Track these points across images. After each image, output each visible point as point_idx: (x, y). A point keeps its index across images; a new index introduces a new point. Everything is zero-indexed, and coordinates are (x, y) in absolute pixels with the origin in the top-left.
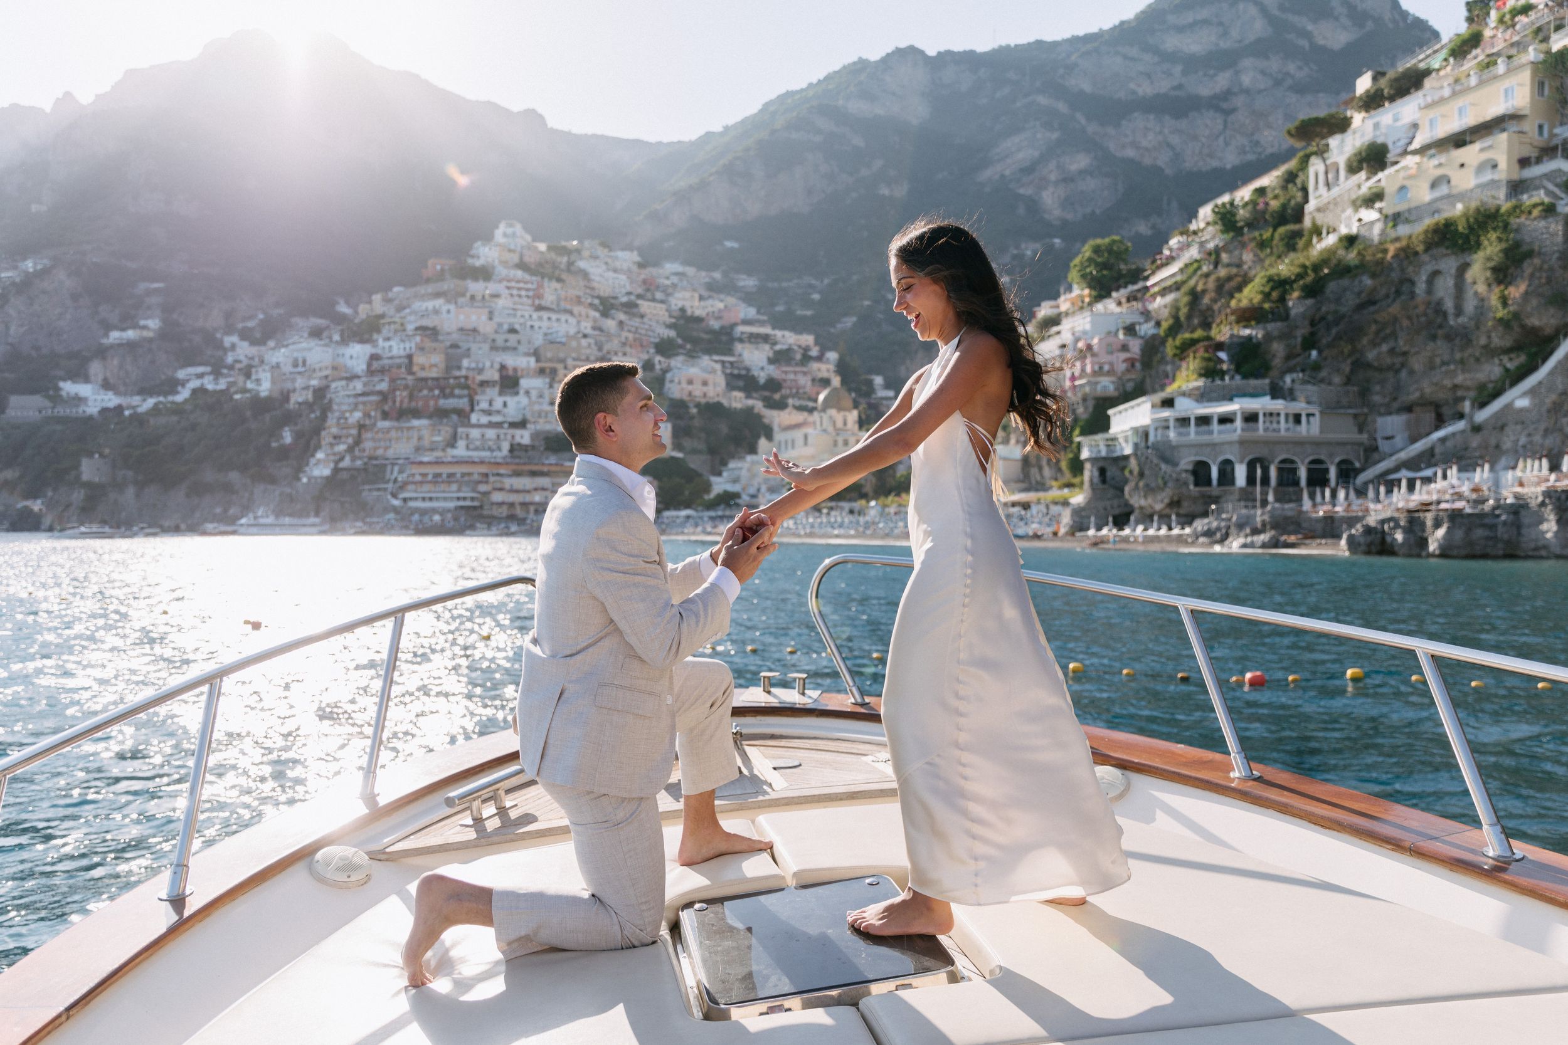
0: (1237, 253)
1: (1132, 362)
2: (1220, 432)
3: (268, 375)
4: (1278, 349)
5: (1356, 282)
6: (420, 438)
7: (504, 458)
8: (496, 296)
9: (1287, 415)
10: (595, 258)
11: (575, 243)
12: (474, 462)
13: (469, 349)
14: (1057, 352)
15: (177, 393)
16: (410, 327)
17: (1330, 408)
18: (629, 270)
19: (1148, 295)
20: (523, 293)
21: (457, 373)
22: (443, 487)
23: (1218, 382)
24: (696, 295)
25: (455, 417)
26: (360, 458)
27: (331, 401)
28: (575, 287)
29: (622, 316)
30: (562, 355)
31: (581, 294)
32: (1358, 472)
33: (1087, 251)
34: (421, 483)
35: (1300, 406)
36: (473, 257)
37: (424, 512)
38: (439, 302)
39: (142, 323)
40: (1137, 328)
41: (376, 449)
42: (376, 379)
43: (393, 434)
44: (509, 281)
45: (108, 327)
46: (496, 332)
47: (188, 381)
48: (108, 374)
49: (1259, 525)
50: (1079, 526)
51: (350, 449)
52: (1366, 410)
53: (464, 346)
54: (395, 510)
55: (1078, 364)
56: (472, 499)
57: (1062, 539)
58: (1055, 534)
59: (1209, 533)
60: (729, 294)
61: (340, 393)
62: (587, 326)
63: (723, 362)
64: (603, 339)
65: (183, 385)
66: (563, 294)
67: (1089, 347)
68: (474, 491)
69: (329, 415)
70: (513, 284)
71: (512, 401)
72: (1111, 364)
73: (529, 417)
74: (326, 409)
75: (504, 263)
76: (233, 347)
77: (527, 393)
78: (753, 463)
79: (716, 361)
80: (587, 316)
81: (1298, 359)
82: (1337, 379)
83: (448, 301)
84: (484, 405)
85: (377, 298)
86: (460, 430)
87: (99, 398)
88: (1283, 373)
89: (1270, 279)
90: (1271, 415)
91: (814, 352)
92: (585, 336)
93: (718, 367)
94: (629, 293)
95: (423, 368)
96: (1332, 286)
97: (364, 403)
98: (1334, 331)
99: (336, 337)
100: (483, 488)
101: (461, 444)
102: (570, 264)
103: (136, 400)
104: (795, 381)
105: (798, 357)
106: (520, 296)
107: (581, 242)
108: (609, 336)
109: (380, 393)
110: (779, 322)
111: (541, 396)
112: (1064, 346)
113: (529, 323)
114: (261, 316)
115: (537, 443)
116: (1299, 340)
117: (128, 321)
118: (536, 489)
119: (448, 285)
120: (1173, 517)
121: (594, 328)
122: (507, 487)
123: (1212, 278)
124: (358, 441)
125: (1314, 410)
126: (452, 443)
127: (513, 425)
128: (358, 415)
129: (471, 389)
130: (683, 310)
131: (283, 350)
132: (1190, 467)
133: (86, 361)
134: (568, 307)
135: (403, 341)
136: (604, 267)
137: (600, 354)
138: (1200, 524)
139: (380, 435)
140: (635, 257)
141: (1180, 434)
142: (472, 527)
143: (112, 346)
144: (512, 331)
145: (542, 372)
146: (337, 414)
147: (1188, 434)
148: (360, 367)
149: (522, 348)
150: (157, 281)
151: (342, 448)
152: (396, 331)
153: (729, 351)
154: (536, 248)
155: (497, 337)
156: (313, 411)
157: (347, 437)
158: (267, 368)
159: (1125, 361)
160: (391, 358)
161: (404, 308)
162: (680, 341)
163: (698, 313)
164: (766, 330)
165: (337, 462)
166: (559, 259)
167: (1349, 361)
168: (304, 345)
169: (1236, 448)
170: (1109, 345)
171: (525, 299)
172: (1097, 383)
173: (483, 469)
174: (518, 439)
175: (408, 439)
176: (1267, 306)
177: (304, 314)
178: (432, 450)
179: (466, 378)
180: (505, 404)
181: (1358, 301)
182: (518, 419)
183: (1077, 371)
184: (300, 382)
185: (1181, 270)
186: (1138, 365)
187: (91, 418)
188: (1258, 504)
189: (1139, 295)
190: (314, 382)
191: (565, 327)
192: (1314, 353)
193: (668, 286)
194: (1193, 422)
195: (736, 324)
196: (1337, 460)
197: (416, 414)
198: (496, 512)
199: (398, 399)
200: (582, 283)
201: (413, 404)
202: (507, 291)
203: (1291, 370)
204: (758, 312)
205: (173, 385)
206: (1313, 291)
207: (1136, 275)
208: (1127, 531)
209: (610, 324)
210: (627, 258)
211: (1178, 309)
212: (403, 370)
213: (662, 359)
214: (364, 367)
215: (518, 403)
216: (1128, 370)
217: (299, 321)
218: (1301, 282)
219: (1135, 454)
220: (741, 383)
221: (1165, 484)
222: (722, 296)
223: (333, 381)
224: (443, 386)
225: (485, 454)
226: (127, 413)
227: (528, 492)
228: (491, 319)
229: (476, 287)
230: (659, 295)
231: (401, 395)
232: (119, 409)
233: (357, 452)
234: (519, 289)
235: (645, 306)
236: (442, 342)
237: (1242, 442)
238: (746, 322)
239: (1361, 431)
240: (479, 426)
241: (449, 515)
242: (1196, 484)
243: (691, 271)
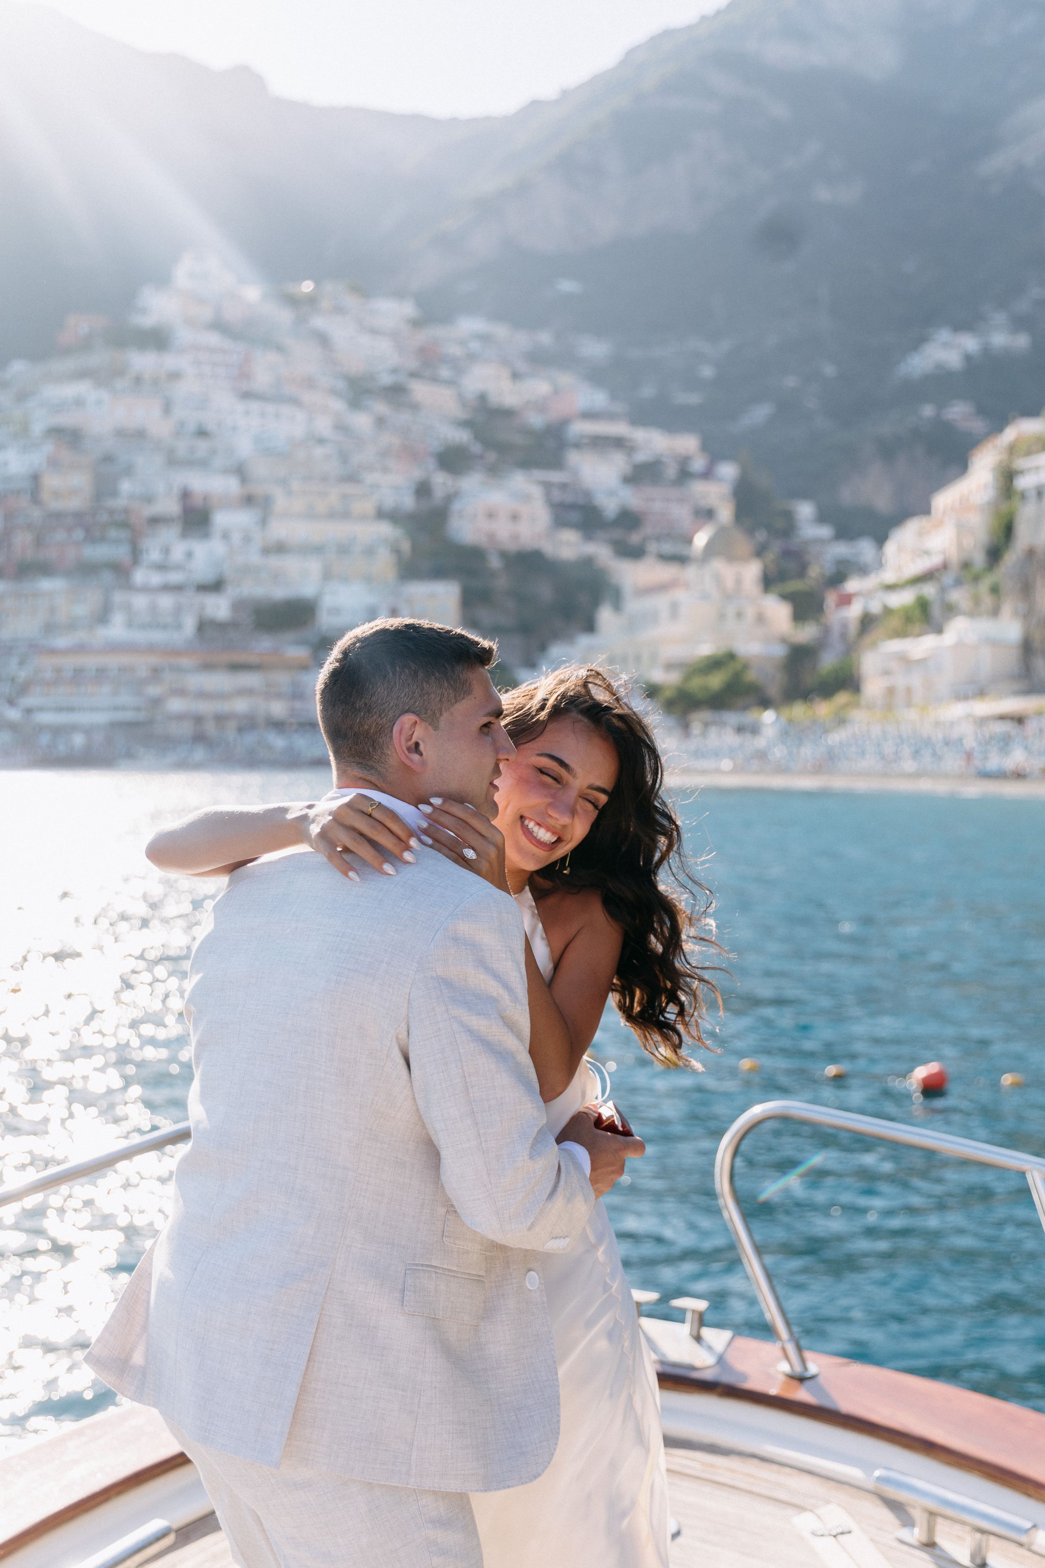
6: (52, 610)
7: (188, 641)
8: (176, 375)
10: (339, 310)
12: (139, 651)
13: (131, 464)
16: (38, 428)
18: (398, 332)
20: (220, 370)
21: (111, 503)
22: (90, 689)
24: (507, 373)
25: (107, 577)
28: (305, 362)
29: (381, 407)
30: (282, 473)
34: (54, 682)
36: (139, 311)
37: (57, 731)
38: (83, 387)
43: (10, 602)
44: (198, 351)
46: (176, 435)
53: (124, 459)
54: (13, 727)
56: (136, 709)
62: (323, 426)
63: (549, 484)
64: (349, 445)
66: (286, 372)
68: (139, 695)
70: (204, 356)
71: (200, 548)
73: (228, 575)
75: (191, 322)
77: (226, 536)
79: (536, 483)
80: (325, 409)
83: (100, 386)
86: (116, 596)
91: (698, 464)
92: (321, 441)
93: (537, 492)
94: (396, 371)
95: (57, 494)
101: (118, 619)
102: (299, 322)
104: (666, 510)
105: (672, 472)
106: (216, 376)
107: (317, 282)
108: (360, 441)
110: (645, 410)
111: (247, 540)
113: (230, 421)
115: (241, 619)
118: (238, 693)
119: (98, 358)
121: (337, 429)
122: (193, 689)
126: (103, 617)
127: (203, 587)
129: (134, 529)
130: (482, 398)
134: (294, 393)
135: (25, 451)
136: (356, 327)
137: (345, 471)
140: (408, 309)
145: (249, 500)
149: (219, 462)
152: (15, 436)
153: (559, 465)
154: (241, 295)
155: (177, 443)
162: (477, 448)
163: (510, 402)
164: (618, 428)
166: (281, 314)
171: (224, 382)
173: (152, 660)
174: (210, 612)
175: (33, 611)
178: (72, 628)
179: (127, 511)
182: (210, 577)
191: (286, 426)
193: (459, 358)
195: (569, 420)
197: (45, 569)
198: (172, 729)
199: (18, 546)
200: (319, 353)
201: (40, 556)
202: (194, 368)
209: (362, 421)
210: (394, 312)
212: (26, 499)
213: (447, 478)
215: (211, 551)
220: (577, 519)
224: (89, 525)
225: (157, 636)
228: (167, 413)
229: (144, 361)
230: (445, 372)
231: (22, 539)
234: (214, 364)
235: (420, 391)
236: (88, 453)
238: (589, 415)
240: (146, 589)
241: (98, 736)
243: (501, 331)
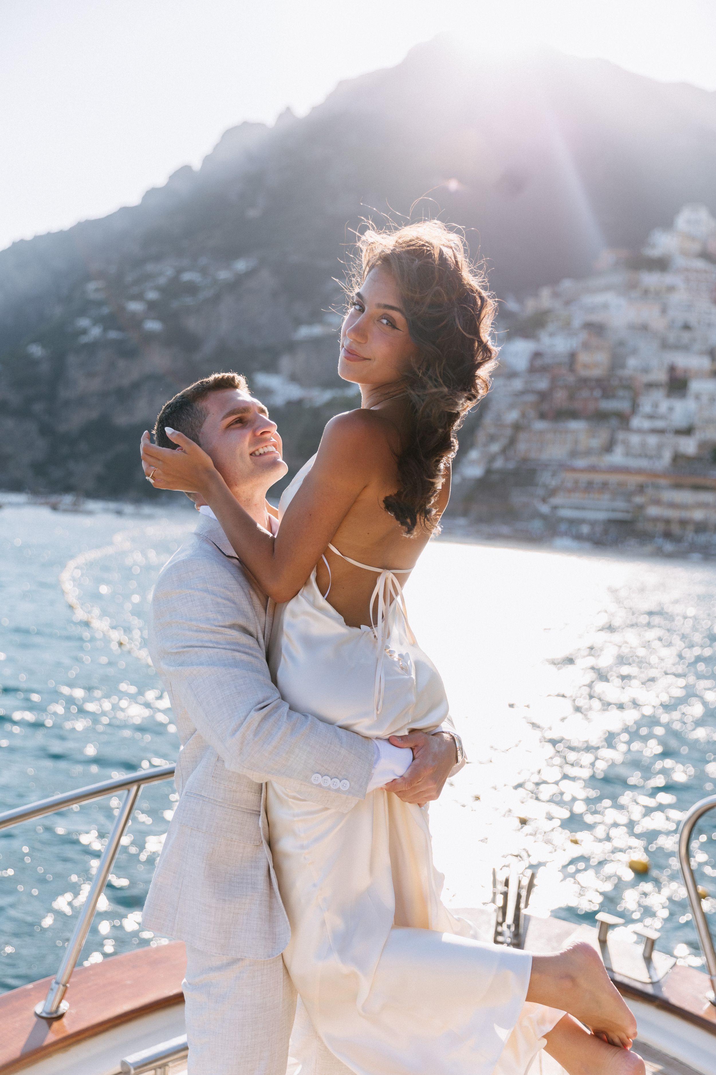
6: (576, 442)
7: (666, 468)
8: (672, 289)
12: (631, 471)
13: (636, 348)
16: (577, 323)
20: (703, 285)
21: (621, 373)
22: (596, 496)
25: (614, 422)
26: (513, 460)
34: (574, 490)
36: (650, 246)
37: (573, 522)
38: (609, 296)
39: (327, 319)
41: (530, 450)
42: (537, 377)
43: (549, 436)
44: (688, 272)
45: (298, 322)
46: (669, 328)
48: (296, 368)
51: (504, 451)
53: (633, 344)
54: (544, 517)
56: (626, 511)
61: (500, 391)
68: (629, 501)
69: (487, 413)
70: (693, 275)
71: (679, 405)
73: (697, 423)
74: (484, 407)
75: (685, 253)
77: (698, 397)
83: (620, 295)
84: (648, 409)
85: (545, 293)
86: (619, 435)
87: (286, 390)
95: (586, 366)
97: (522, 402)
100: (638, 500)
101: (619, 451)
103: (316, 393)
106: (699, 289)
109: (539, 392)
113: (706, 319)
115: (703, 454)
117: (315, 316)
118: (697, 505)
119: (621, 278)
122: (666, 500)
124: (512, 442)
126: (609, 448)
127: (679, 432)
128: (515, 415)
129: (635, 391)
133: (278, 354)
135: (567, 338)
139: (536, 436)
142: (621, 542)
143: (301, 342)
144: (687, 327)
145: (715, 374)
146: (494, 413)
148: (521, 364)
149: (697, 347)
151: (496, 448)
152: (562, 327)
155: (669, 333)
157: (503, 436)
160: (555, 355)
161: (573, 303)
165: (490, 462)
171: (704, 292)
173: (640, 479)
174: (682, 449)
175: (564, 442)
178: (587, 455)
179: (631, 378)
182: (684, 425)
197: (573, 415)
198: (649, 527)
199: (557, 400)
201: (573, 405)
202: (685, 284)
212: (565, 368)
214: (526, 364)
215: (686, 407)
224: (605, 387)
225: (643, 463)
226: (307, 406)
227: (688, 507)
228: (664, 314)
229: (651, 279)
231: (560, 396)
232: (301, 401)
233: (510, 453)
234: (699, 281)
236: (608, 339)
240: (640, 431)
241: (600, 527)
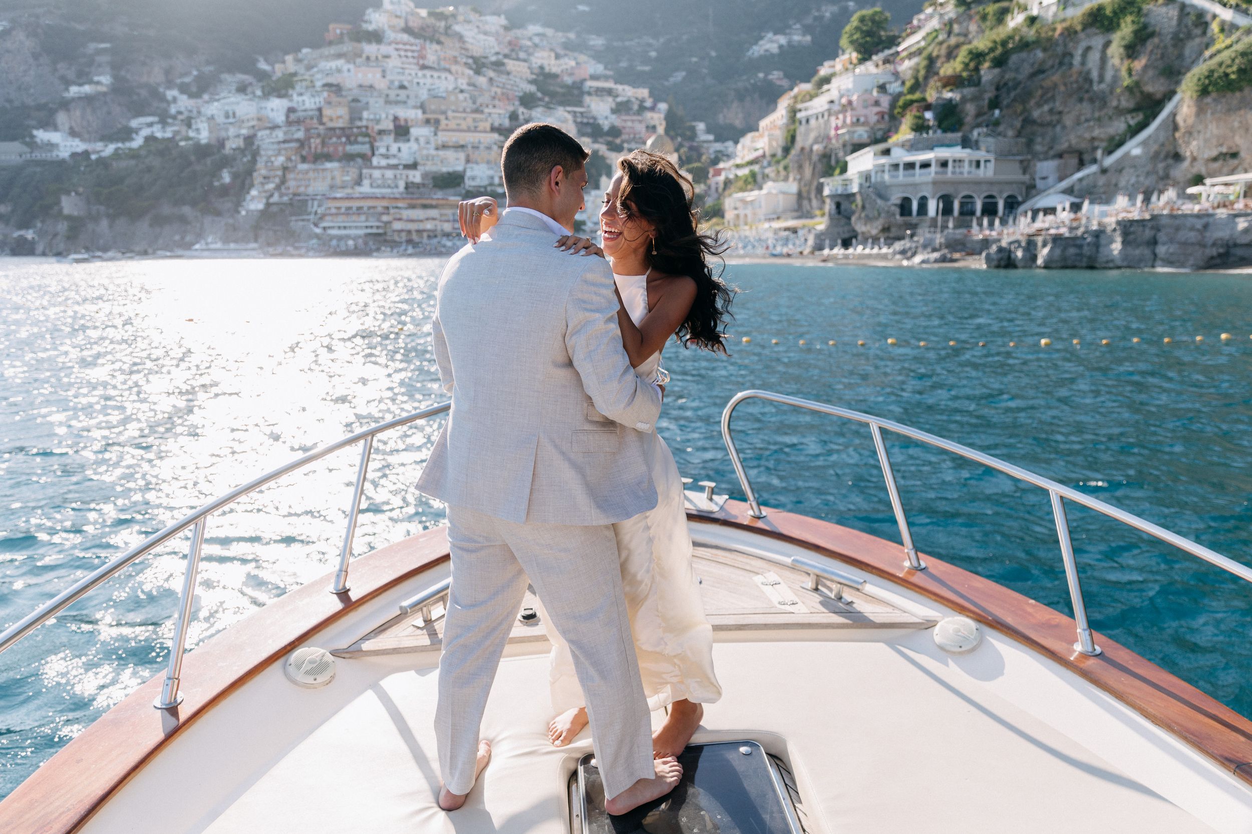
0: (965, 24)
1: (882, 115)
2: (920, 175)
3: (206, 125)
4: (970, 109)
5: (1032, 56)
6: (333, 178)
7: (401, 194)
8: (387, 57)
9: (971, 162)
10: (468, 22)
11: (451, 8)
12: (377, 198)
13: (367, 103)
14: (826, 107)
15: (132, 139)
16: (319, 84)
17: (1002, 156)
18: (497, 33)
19: (898, 58)
20: (410, 54)
21: (359, 123)
22: (354, 218)
23: (925, 135)
24: (553, 55)
25: (359, 160)
26: (287, 195)
27: (259, 147)
28: (451, 49)
29: (491, 74)
30: (443, 108)
31: (456, 54)
32: (1019, 204)
33: (854, 21)
34: (337, 214)
35: (981, 155)
36: (366, 22)
37: (340, 238)
38: (340, 63)
39: (96, 79)
40: (888, 86)
41: (298, 187)
42: (294, 129)
43: (311, 174)
44: (397, 43)
45: (67, 83)
46: (389, 88)
47: (140, 129)
48: (73, 124)
49: (937, 246)
50: (819, 247)
51: (278, 188)
52: (1029, 157)
53: (364, 100)
54: (317, 236)
55: (841, 116)
56: (378, 227)
57: (806, 257)
58: (801, 253)
59: (903, 252)
60: (581, 52)
61: (267, 141)
62: (463, 83)
63: (575, 112)
64: (476, 93)
65: (137, 133)
66: (442, 54)
67: (850, 103)
68: (379, 220)
69: (258, 158)
70: (401, 46)
71: (404, 147)
72: (866, 116)
73: (419, 160)
74: (255, 155)
75: (392, 27)
76: (175, 100)
77: (417, 140)
78: (596, 197)
79: (569, 112)
80: (463, 74)
81: (985, 117)
82: (1010, 133)
83: (348, 62)
84: (382, 150)
85: (289, 58)
86: (365, 171)
87: (68, 144)
88: (973, 128)
89: (970, 52)
90: (958, 162)
91: (649, 103)
92: (462, 91)
93: (570, 117)
94: (497, 53)
95: (331, 120)
96: (1014, 58)
97: (285, 149)
98: (1013, 94)
99: (259, 93)
100: (385, 218)
101: (366, 182)
102: (448, 28)
103: (99, 146)
104: (632, 128)
105: (636, 107)
106: (407, 57)
107: (456, 8)
108: (481, 90)
109: (298, 140)
110: (622, 78)
111: (428, 143)
112: (832, 102)
113: (416, 80)
114: (195, 73)
115: (426, 182)
116: (986, 102)
117: (83, 77)
118: (427, 219)
119: (346, 47)
120: (882, 240)
121: (469, 84)
122: (405, 217)
123: (945, 46)
124: (283, 181)
125: (991, 157)
126: (359, 182)
127: (407, 167)
128: (281, 159)
129: (371, 137)
130: (542, 68)
131: (216, 104)
132: (898, 202)
133: (52, 112)
134: (447, 66)
135: (313, 96)
136: (476, 30)
137: (474, 107)
138: (898, 246)
139: (301, 176)
140: (503, 21)
141: (892, 177)
142: (378, 250)
143: (73, 99)
144: (402, 87)
145: (428, 121)
146: (264, 158)
147: (897, 177)
148: (280, 118)
149: (411, 102)
150: (103, 41)
151: (271, 186)
152: (307, 88)
153: (580, 103)
154: (418, 14)
155: (390, 92)
156: (245, 156)
157: (275, 177)
158: (204, 119)
159: (877, 113)
160: (305, 110)
161: (312, 67)
162: (539, 95)
163: (555, 70)
164: (609, 85)
165: (268, 198)
166: (438, 24)
167: (1020, 119)
168: (233, 99)
169: (930, 187)
170: (865, 101)
171: (411, 60)
172: (854, 132)
173: (385, 203)
174: (411, 179)
175: (324, 178)
176: (965, 74)
177: (231, 70)
178: (343, 187)
179: (367, 127)
180: (399, 150)
181: (1031, 71)
182: (410, 162)
183: (840, 123)
184: (232, 131)
185: (924, 38)
186: (886, 117)
187: (63, 161)
188: (939, 229)
189: (891, 59)
190: (244, 132)
191: (444, 83)
192: (997, 112)
193: (528, 47)
194: (901, 167)
195: (585, 80)
196: (1005, 195)
197: (328, 157)
198: (397, 237)
199: (313, 146)
200: (458, 45)
201: (325, 150)
202: (396, 53)
203: (978, 125)
204: (606, 68)
205: (127, 134)
206: (1000, 62)
207: (893, 41)
208: (851, 250)
209: (482, 81)
210: (495, 22)
211: (918, 71)
212: (315, 121)
213: (525, 111)
214: (283, 118)
215: (410, 148)
216: (878, 121)
217: (226, 77)
218: (992, 55)
219: (860, 192)
220: (589, 130)
221: (879, 214)
222: (576, 54)
223: (260, 130)
224: (349, 134)
225: (386, 191)
226: (93, 157)
227: (421, 221)
228: (384, 77)
229: (370, 49)
230: (522, 55)
231: (315, 142)
232: (86, 154)
233: (283, 190)
234: (406, 51)
235: (510, 65)
236: (345, 97)
237: (935, 183)
238: (594, 77)
239: (1024, 172)
240: (379, 168)
241: (360, 241)
242: (902, 214)
243: (550, 32)
